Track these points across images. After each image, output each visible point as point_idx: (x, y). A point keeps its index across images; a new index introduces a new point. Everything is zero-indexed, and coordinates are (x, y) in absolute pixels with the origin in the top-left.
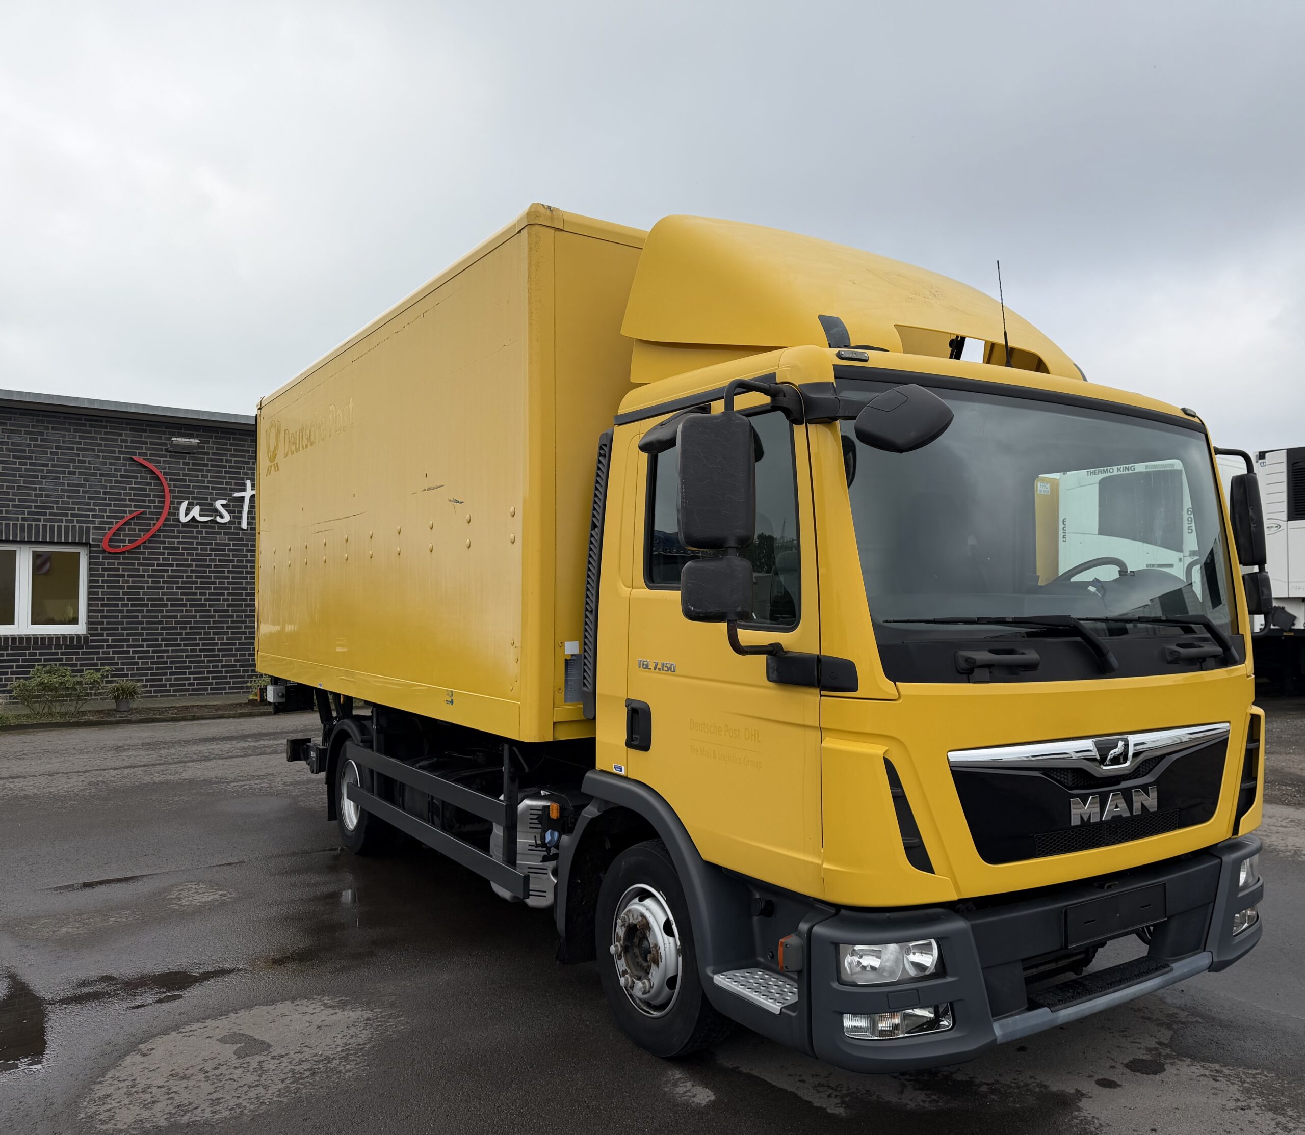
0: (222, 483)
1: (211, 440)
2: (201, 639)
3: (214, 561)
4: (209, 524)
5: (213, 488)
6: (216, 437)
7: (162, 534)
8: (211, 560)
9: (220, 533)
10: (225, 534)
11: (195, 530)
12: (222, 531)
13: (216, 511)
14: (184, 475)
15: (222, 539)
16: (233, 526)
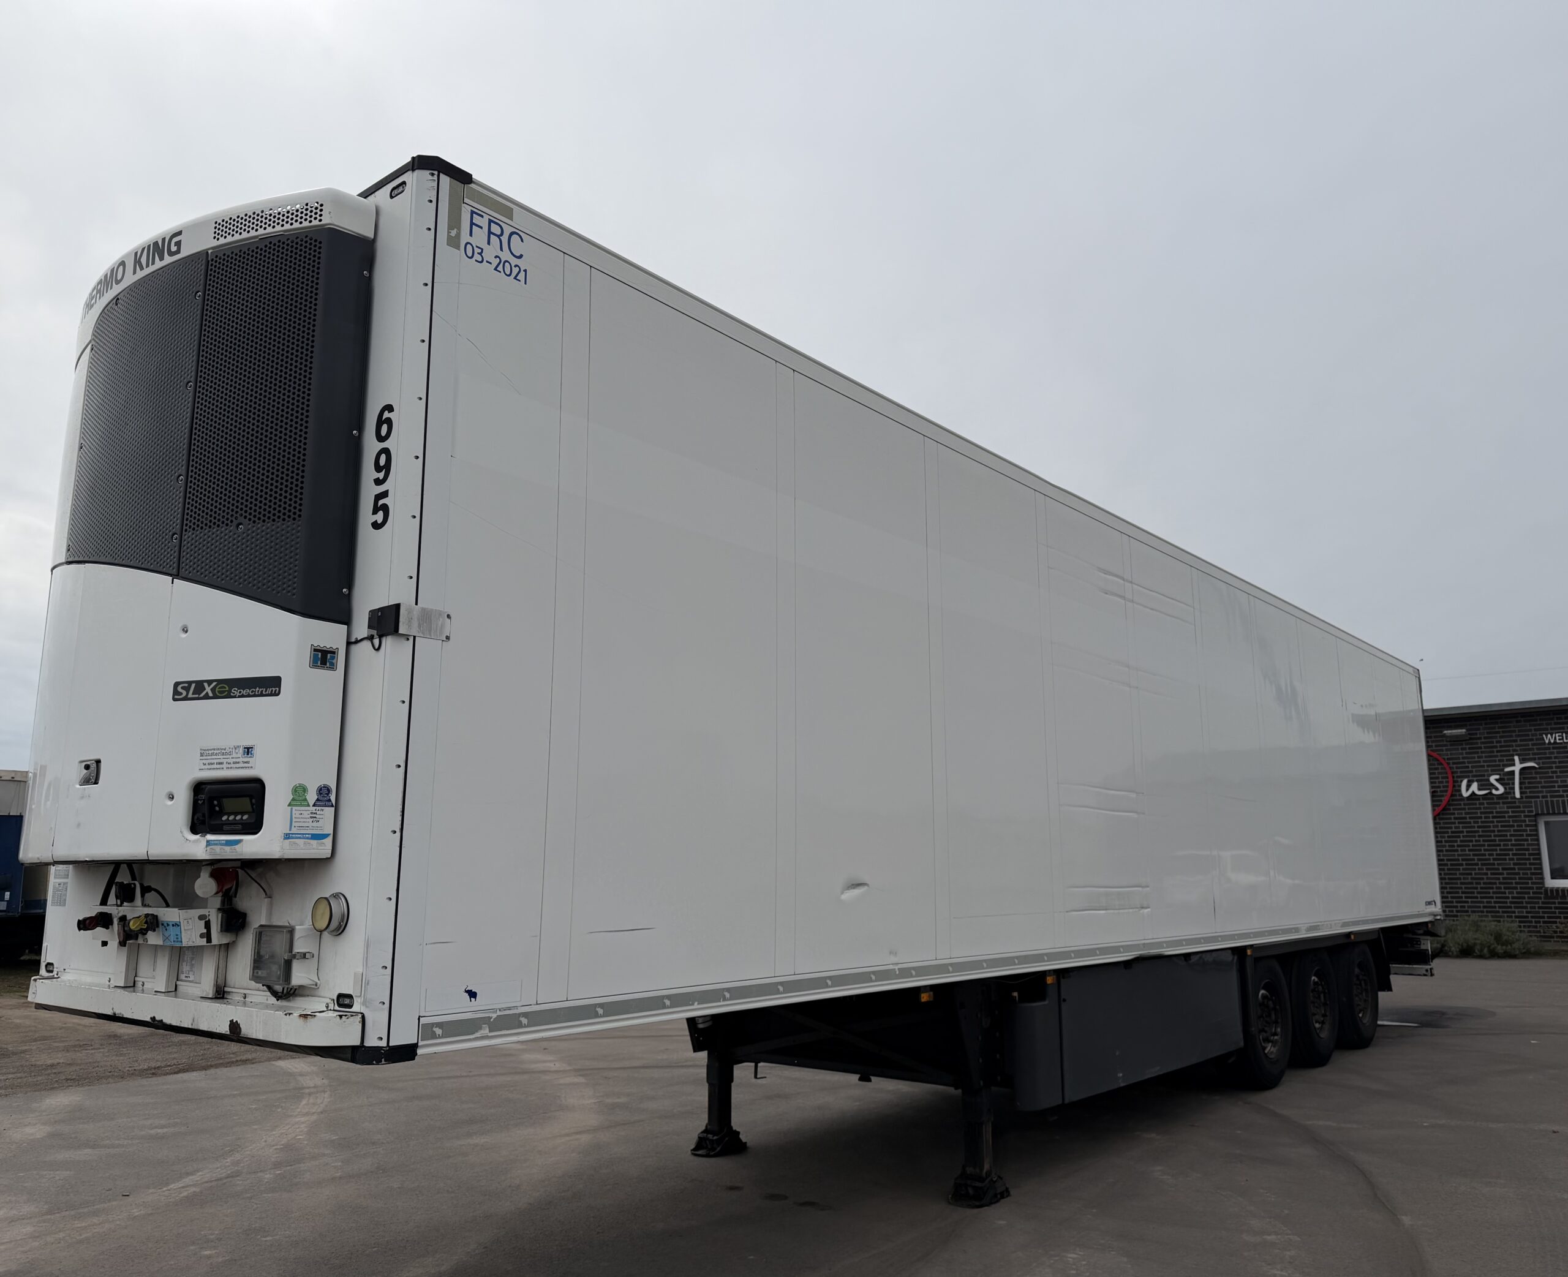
0: (1495, 761)
1: (1481, 727)
2: (1494, 893)
3: (1497, 826)
4: (1489, 796)
5: (1488, 766)
6: (1486, 724)
7: (1452, 808)
8: (1494, 826)
9: (1499, 803)
10: (1504, 803)
11: (1478, 802)
12: (1501, 801)
13: (1492, 785)
14: (1463, 758)
15: (1501, 807)
16: (1509, 796)
